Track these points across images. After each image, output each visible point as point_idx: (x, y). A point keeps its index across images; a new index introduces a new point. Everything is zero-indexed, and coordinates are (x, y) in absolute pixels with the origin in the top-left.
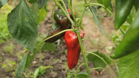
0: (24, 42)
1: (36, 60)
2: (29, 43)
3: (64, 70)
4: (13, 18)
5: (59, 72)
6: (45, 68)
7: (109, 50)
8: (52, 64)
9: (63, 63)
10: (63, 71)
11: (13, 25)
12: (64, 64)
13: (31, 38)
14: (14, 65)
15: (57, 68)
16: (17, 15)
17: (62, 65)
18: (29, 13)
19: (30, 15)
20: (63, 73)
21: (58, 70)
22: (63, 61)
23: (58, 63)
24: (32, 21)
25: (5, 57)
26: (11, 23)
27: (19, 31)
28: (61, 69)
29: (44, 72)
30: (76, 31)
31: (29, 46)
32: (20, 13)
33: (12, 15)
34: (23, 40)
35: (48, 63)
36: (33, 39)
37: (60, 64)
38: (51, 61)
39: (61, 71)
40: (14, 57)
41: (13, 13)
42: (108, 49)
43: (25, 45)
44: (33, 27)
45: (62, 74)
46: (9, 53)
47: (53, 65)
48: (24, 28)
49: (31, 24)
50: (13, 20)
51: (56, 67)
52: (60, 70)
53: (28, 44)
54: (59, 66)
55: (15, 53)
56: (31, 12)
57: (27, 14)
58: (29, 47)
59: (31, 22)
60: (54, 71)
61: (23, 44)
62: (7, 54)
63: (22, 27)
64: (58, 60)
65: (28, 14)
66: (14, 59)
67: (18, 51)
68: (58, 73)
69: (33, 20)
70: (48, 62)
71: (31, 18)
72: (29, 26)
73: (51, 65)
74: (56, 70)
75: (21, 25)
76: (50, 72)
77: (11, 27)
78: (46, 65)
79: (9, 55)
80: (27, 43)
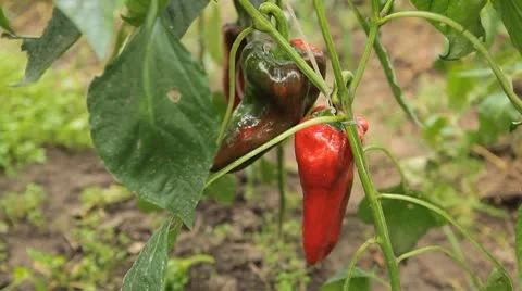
0: (155, 184)
1: (141, 240)
2: (174, 186)
3: (258, 264)
4: (111, 97)
5: (239, 273)
6: (186, 263)
7: (415, 173)
8: (206, 248)
9: (248, 236)
10: (255, 269)
11: (112, 124)
12: (253, 243)
13: (184, 165)
14: (61, 269)
15: (230, 260)
16: (135, 81)
17: (246, 246)
18: (182, 71)
19: (187, 78)
20: (257, 276)
21: (235, 268)
22: (247, 230)
23: (227, 240)
24: (195, 101)
25: (11, 240)
26: (103, 116)
27: (139, 145)
28: (247, 262)
29: (185, 280)
30: (344, 120)
31: (177, 196)
32: (146, 75)
33: (109, 85)
34: (152, 177)
35: (189, 246)
36: (192, 170)
37: (238, 242)
38: (197, 235)
39: (249, 270)
40: (47, 235)
41: (114, 77)
42: (409, 168)
43: (160, 197)
44: (199, 125)
45: (255, 281)
46: (24, 219)
47: (213, 251)
48: (163, 133)
49: (189, 115)
50: (114, 102)
51: (226, 257)
52: (244, 267)
53: (171, 191)
54: (235, 251)
55: (49, 220)
56: (190, 67)
57: (177, 74)
58: (177, 200)
59: (192, 107)
60: (220, 272)
61: (151, 194)
62: (17, 226)
63: (157, 129)
64: (227, 227)
65: (181, 75)
66: (53, 243)
67: (60, 210)
68: (240, 279)
69: (199, 97)
70: (188, 240)
71: (193, 89)
72: (181, 121)
73: (203, 253)
74: (227, 267)
75: (152, 121)
76: (208, 278)
77: (104, 131)
78: (183, 255)
79: (26, 228)
80: (168, 187)
